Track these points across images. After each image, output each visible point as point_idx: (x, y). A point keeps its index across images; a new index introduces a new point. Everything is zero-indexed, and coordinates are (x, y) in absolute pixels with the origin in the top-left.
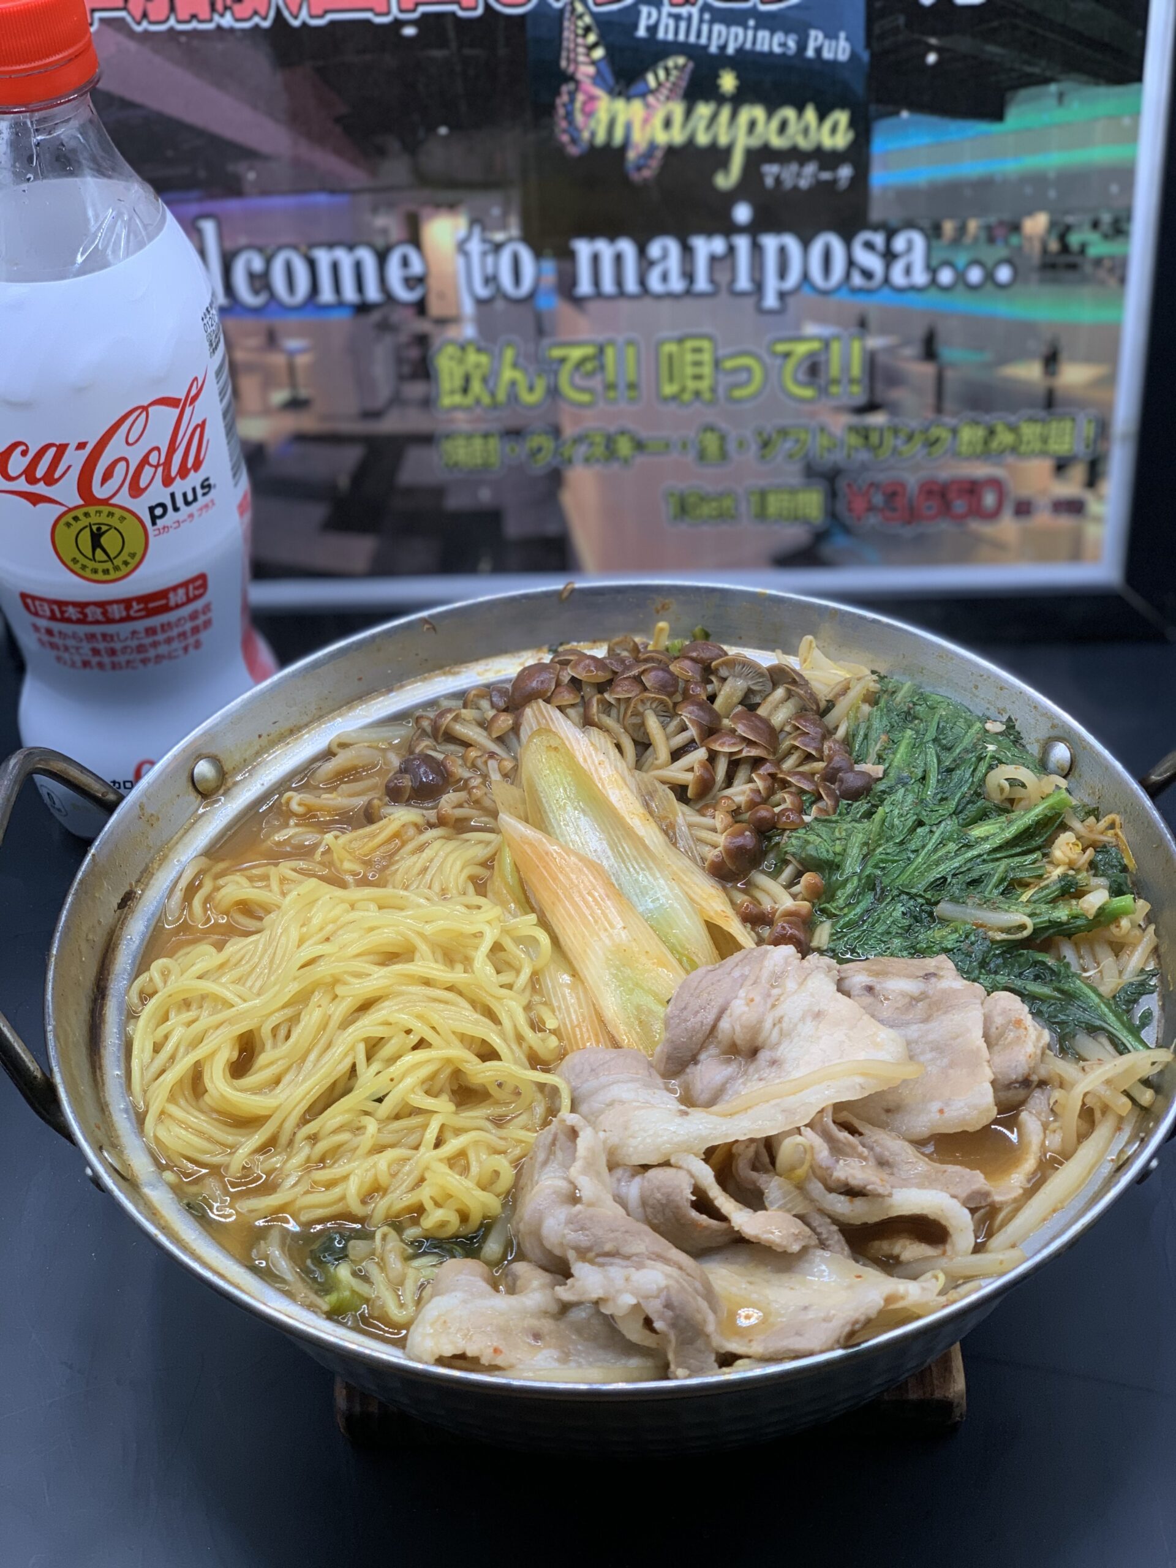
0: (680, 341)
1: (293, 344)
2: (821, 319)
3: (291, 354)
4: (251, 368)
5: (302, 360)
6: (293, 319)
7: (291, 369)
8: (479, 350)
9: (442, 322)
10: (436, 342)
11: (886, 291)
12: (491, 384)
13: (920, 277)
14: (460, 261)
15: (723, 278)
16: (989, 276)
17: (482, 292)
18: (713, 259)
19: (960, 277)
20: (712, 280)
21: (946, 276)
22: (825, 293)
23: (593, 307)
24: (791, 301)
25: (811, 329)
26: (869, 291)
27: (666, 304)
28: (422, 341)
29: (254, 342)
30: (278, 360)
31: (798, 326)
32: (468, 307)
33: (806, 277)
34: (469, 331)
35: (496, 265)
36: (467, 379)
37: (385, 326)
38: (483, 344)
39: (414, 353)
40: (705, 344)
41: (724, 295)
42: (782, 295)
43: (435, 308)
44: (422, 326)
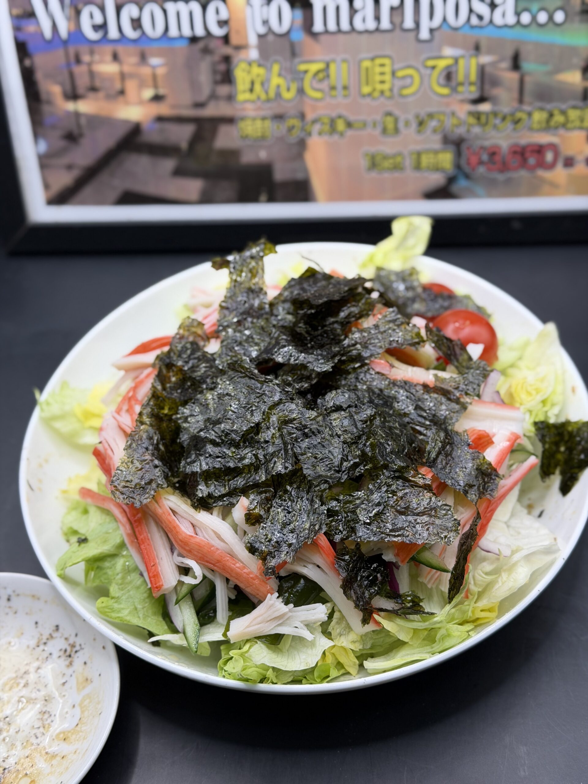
0: (373, 59)
1: (155, 61)
2: (453, 44)
3: (154, 67)
4: (132, 76)
5: (161, 71)
6: (155, 45)
7: (154, 77)
8: (260, 65)
9: (238, 48)
10: (235, 60)
11: (491, 27)
12: (266, 86)
13: (511, 19)
14: (248, 11)
15: (397, 20)
16: (551, 18)
17: (262, 30)
18: (392, 9)
19: (534, 18)
20: (392, 22)
21: (526, 18)
22: (456, 29)
23: (323, 38)
24: (437, 34)
25: (448, 51)
26: (481, 27)
27: (365, 37)
28: (227, 59)
29: (134, 60)
30: (146, 71)
31: (440, 49)
32: (253, 40)
33: (445, 20)
34: (254, 54)
35: (268, 12)
36: (253, 83)
37: (206, 51)
38: (262, 62)
39: (222, 67)
40: (387, 61)
41: (398, 31)
42: (432, 31)
43: (234, 40)
44: (227, 50)
